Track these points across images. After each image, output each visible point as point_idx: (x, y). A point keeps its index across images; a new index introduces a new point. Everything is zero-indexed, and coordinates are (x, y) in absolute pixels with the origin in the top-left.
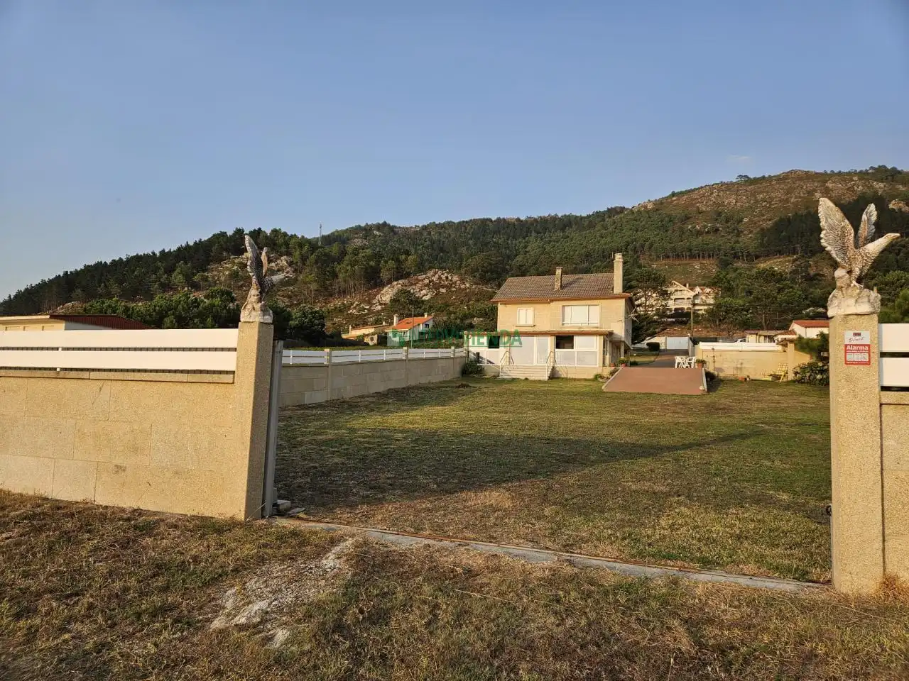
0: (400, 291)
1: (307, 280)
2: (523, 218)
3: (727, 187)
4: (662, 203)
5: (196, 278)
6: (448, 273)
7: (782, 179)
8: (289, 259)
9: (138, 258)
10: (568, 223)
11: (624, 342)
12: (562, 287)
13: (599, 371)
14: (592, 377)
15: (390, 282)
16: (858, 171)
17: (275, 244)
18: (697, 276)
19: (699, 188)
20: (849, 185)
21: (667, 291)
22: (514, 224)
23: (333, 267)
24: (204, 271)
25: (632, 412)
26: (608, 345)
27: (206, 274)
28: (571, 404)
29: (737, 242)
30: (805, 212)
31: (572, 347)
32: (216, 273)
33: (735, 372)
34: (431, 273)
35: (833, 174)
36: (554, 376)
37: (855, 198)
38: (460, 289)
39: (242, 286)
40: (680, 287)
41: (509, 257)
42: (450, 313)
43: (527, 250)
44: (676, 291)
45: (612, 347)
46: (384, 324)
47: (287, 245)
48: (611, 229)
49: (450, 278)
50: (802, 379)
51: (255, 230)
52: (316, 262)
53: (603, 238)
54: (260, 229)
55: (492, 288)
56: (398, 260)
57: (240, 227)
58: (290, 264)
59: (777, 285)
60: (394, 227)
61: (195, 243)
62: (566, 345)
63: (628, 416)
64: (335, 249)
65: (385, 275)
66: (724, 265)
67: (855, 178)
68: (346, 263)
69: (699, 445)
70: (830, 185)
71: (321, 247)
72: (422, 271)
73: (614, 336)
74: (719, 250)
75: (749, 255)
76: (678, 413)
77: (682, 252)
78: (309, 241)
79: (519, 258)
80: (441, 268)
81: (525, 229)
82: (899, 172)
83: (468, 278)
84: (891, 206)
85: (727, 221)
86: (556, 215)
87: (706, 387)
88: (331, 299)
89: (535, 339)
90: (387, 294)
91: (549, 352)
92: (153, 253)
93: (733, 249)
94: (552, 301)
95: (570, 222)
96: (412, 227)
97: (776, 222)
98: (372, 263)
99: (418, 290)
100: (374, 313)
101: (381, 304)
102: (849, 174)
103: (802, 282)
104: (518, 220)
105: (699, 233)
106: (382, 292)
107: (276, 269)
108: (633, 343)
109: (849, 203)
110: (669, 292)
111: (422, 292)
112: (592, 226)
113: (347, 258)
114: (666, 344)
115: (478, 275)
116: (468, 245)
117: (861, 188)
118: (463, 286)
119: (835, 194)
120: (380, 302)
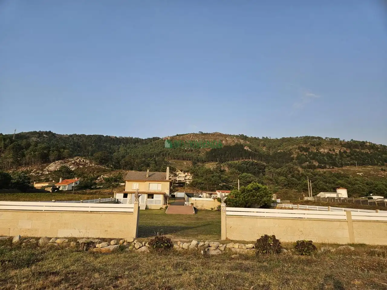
2: (118, 137)
3: (195, 135)
4: (173, 138)
6: (84, 159)
7: (213, 135)
10: (137, 141)
12: (149, 176)
13: (162, 206)
14: (159, 208)
15: (54, 161)
16: (236, 135)
18: (185, 167)
20: (233, 140)
22: (114, 139)
23: (23, 151)
29: (199, 155)
31: (153, 198)
33: (201, 207)
34: (76, 158)
35: (228, 135)
36: (147, 208)
37: (235, 144)
38: (90, 166)
40: (180, 172)
42: (84, 177)
43: (119, 150)
44: (179, 174)
45: (165, 198)
46: (54, 182)
48: (154, 145)
49: (85, 161)
50: (219, 210)
52: (13, 148)
53: (151, 149)
55: (105, 167)
56: (60, 152)
59: (212, 175)
60: (55, 134)
62: (151, 197)
64: (24, 143)
65: (51, 158)
66: (194, 163)
67: (235, 138)
68: (30, 150)
70: (227, 139)
72: (71, 157)
73: (166, 194)
74: (193, 158)
75: (202, 160)
77: (180, 157)
79: (115, 154)
80: (81, 156)
81: (119, 142)
82: (247, 137)
83: (94, 162)
84: (245, 148)
86: (132, 137)
87: (195, 212)
90: (53, 167)
91: (145, 200)
93: (197, 158)
94: (145, 181)
96: (64, 135)
97: (211, 150)
98: (45, 151)
99: (68, 166)
100: (44, 175)
101: (48, 171)
102: (233, 136)
103: (219, 173)
104: (116, 137)
105: (186, 151)
106: (49, 165)
109: (233, 146)
110: (177, 174)
111: (70, 167)
112: (147, 144)
113: (31, 147)
114: (177, 195)
115: (98, 161)
116: (92, 146)
117: (236, 141)
118: (91, 165)
119: (229, 142)
120: (48, 170)
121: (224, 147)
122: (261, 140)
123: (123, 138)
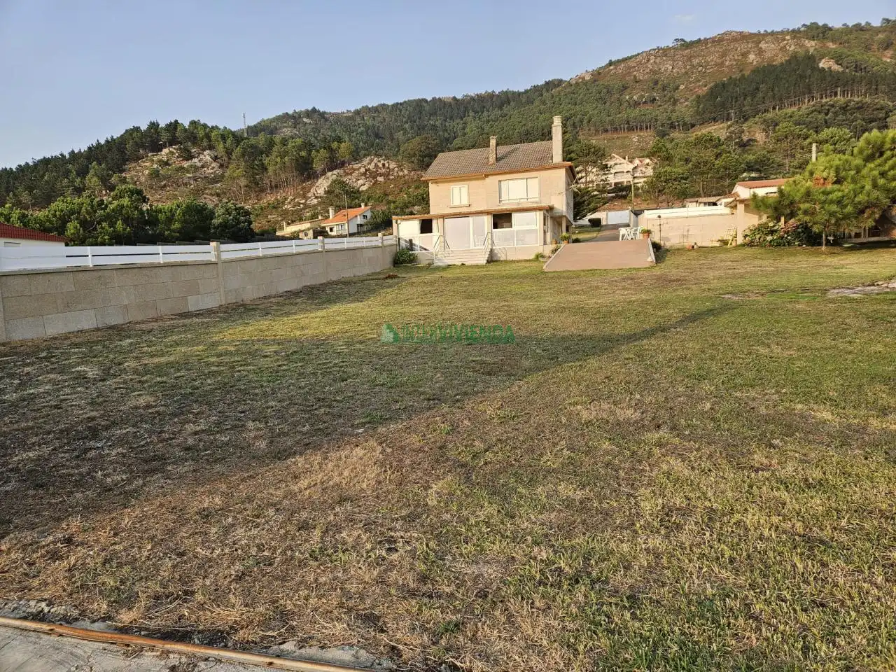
0: (334, 181)
1: (235, 175)
2: (459, 97)
3: (664, 52)
4: (599, 74)
5: (114, 180)
6: (384, 160)
7: (718, 41)
8: (213, 153)
9: (46, 162)
10: (506, 99)
11: (565, 216)
12: (498, 159)
13: (540, 250)
14: (532, 257)
15: (324, 173)
16: (791, 29)
17: (195, 138)
18: (637, 149)
19: (636, 55)
20: (782, 45)
21: (607, 165)
22: (450, 103)
23: (261, 160)
24: (122, 171)
25: (576, 293)
26: (549, 222)
27: (124, 175)
28: (508, 289)
29: (673, 111)
30: (738, 76)
31: (511, 227)
32: (134, 173)
33: (682, 240)
34: (367, 160)
35: (766, 34)
36: (492, 260)
37: (787, 58)
38: (398, 176)
39: (165, 186)
40: (618, 159)
41: (447, 140)
42: (389, 203)
43: (465, 131)
44: (616, 164)
45: (554, 225)
46: (320, 218)
47: (208, 136)
48: (549, 103)
49: (387, 165)
50: (751, 242)
51: (171, 123)
52: (243, 155)
53: (541, 113)
54: (176, 121)
56: (331, 150)
57: (153, 120)
58: (215, 159)
59: (715, 151)
60: (325, 113)
61: (107, 141)
62: (505, 225)
63: (571, 298)
64: (262, 139)
65: (318, 166)
66: (661, 135)
67: (788, 38)
68: (274, 154)
69: (663, 330)
70: (763, 45)
71: (246, 138)
72: (357, 159)
73: (555, 211)
74: (656, 120)
75: (685, 124)
76: (628, 289)
77: (620, 125)
78: (233, 134)
79: (458, 141)
80: (377, 155)
81: (462, 109)
82: (830, 29)
83: (406, 164)
84: (821, 65)
85: (664, 90)
86: (493, 92)
87: (654, 259)
88: (263, 195)
89: (470, 219)
90: (322, 186)
91: (486, 233)
92: (62, 155)
93: (669, 119)
94: (487, 176)
95: (508, 100)
96: (344, 113)
97: (711, 88)
98: (303, 154)
99: (354, 180)
100: (309, 207)
101: (316, 198)
102: (782, 32)
103: (736, 149)
104: (454, 98)
105: (637, 104)
106: (317, 185)
107: (199, 165)
108: (575, 219)
109: (782, 64)
110: (609, 166)
111: (359, 182)
112: (530, 102)
113: (275, 149)
114: (607, 219)
115: (416, 161)
116: (404, 129)
117: (793, 47)
118: (401, 174)
119: (767, 55)
120: (316, 195)
121: (753, 71)
122: (878, 30)
123: (472, 99)
